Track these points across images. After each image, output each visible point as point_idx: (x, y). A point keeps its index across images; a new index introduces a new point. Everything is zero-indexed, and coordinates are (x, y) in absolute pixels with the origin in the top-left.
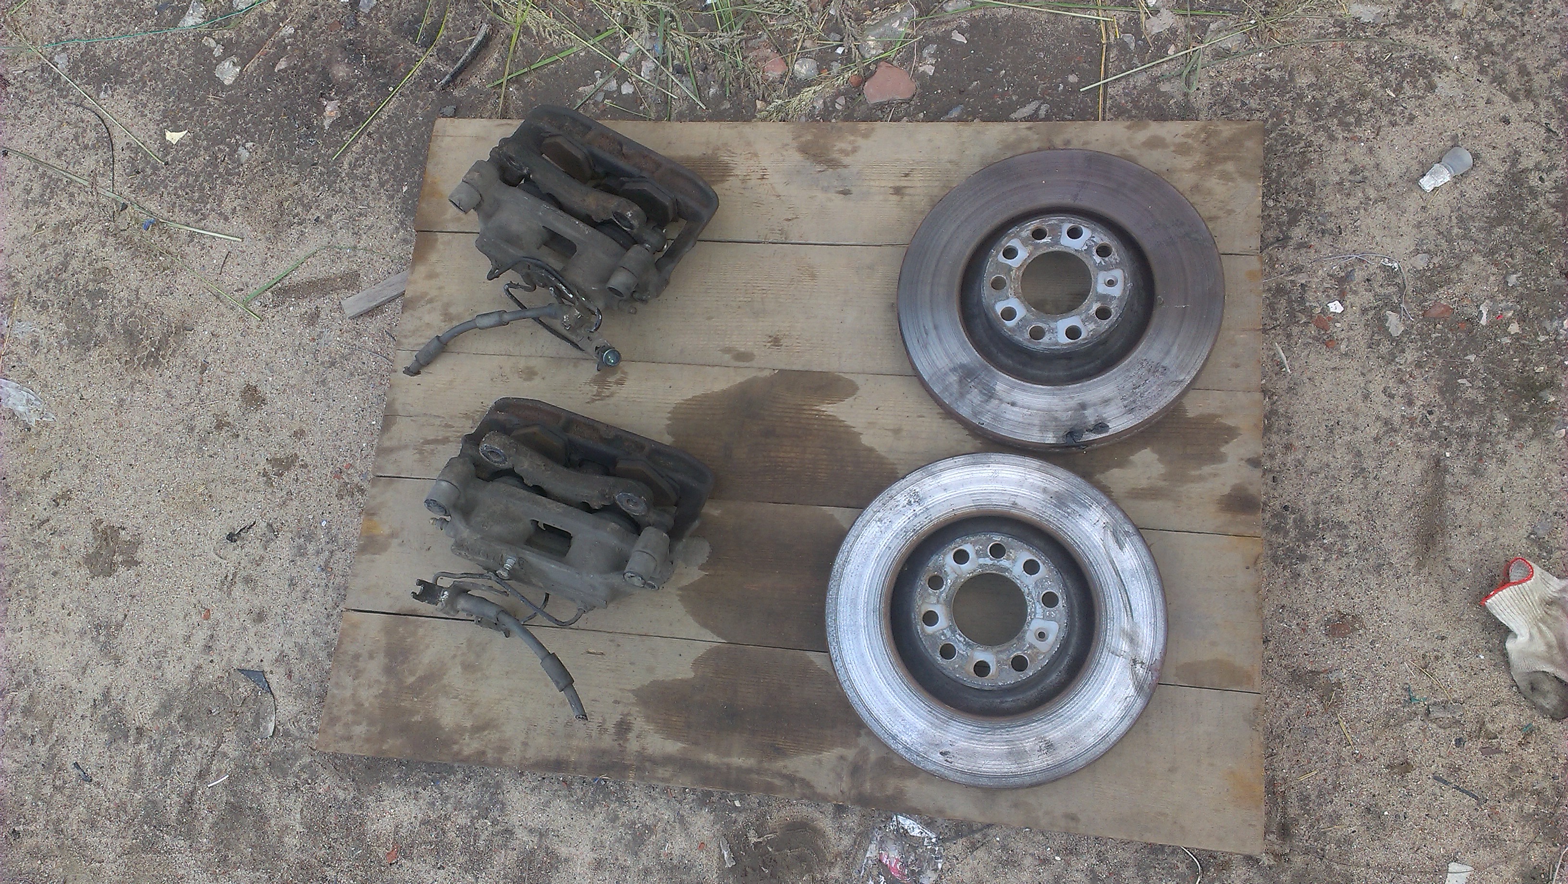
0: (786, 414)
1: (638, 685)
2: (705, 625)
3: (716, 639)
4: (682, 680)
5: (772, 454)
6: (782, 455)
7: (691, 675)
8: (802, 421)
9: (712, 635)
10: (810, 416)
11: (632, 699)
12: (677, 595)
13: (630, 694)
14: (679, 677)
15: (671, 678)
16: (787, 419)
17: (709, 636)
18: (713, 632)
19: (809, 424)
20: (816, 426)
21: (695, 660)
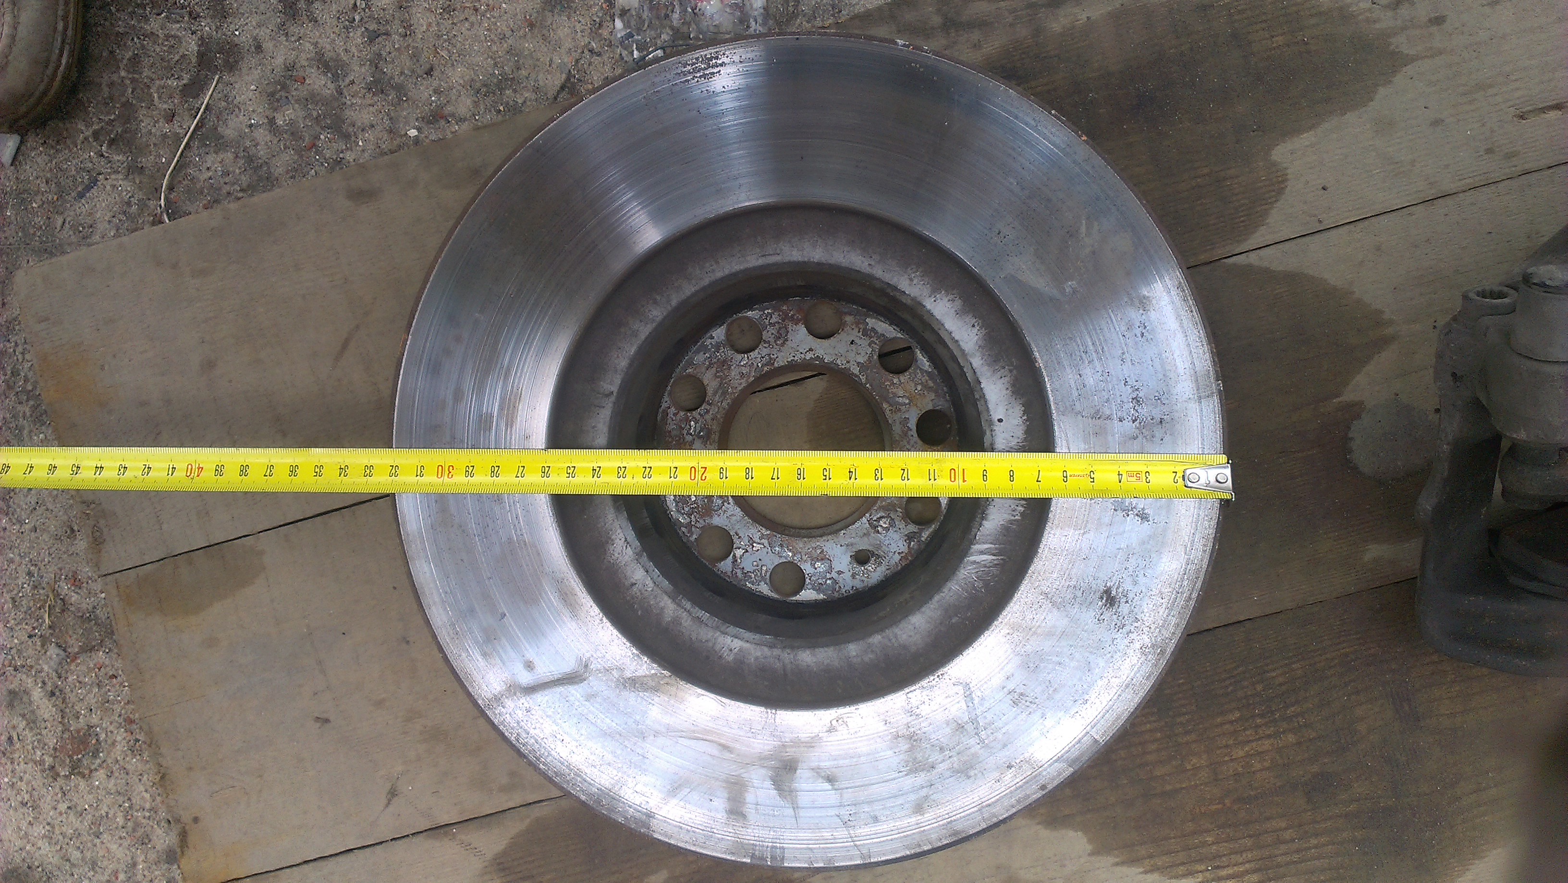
0: (1295, 846)
1: (1399, 80)
2: (1292, 278)
3: (1253, 259)
4: (1296, 131)
5: (1291, 738)
6: (1267, 744)
7: (1280, 153)
8: (1248, 842)
9: (1265, 264)
10: (1235, 858)
11: (1401, 43)
12: (1391, 322)
13: (1412, 52)
14: (1306, 138)
15: (1326, 126)
16: (1287, 835)
17: (1271, 259)
18: (1267, 271)
19: (1229, 840)
20: (1210, 839)
21: (1281, 191)
